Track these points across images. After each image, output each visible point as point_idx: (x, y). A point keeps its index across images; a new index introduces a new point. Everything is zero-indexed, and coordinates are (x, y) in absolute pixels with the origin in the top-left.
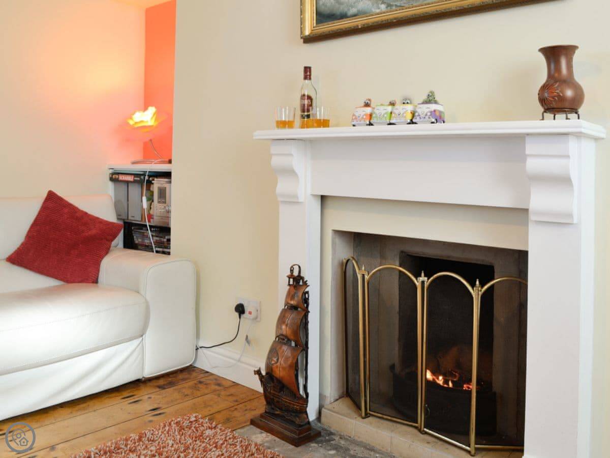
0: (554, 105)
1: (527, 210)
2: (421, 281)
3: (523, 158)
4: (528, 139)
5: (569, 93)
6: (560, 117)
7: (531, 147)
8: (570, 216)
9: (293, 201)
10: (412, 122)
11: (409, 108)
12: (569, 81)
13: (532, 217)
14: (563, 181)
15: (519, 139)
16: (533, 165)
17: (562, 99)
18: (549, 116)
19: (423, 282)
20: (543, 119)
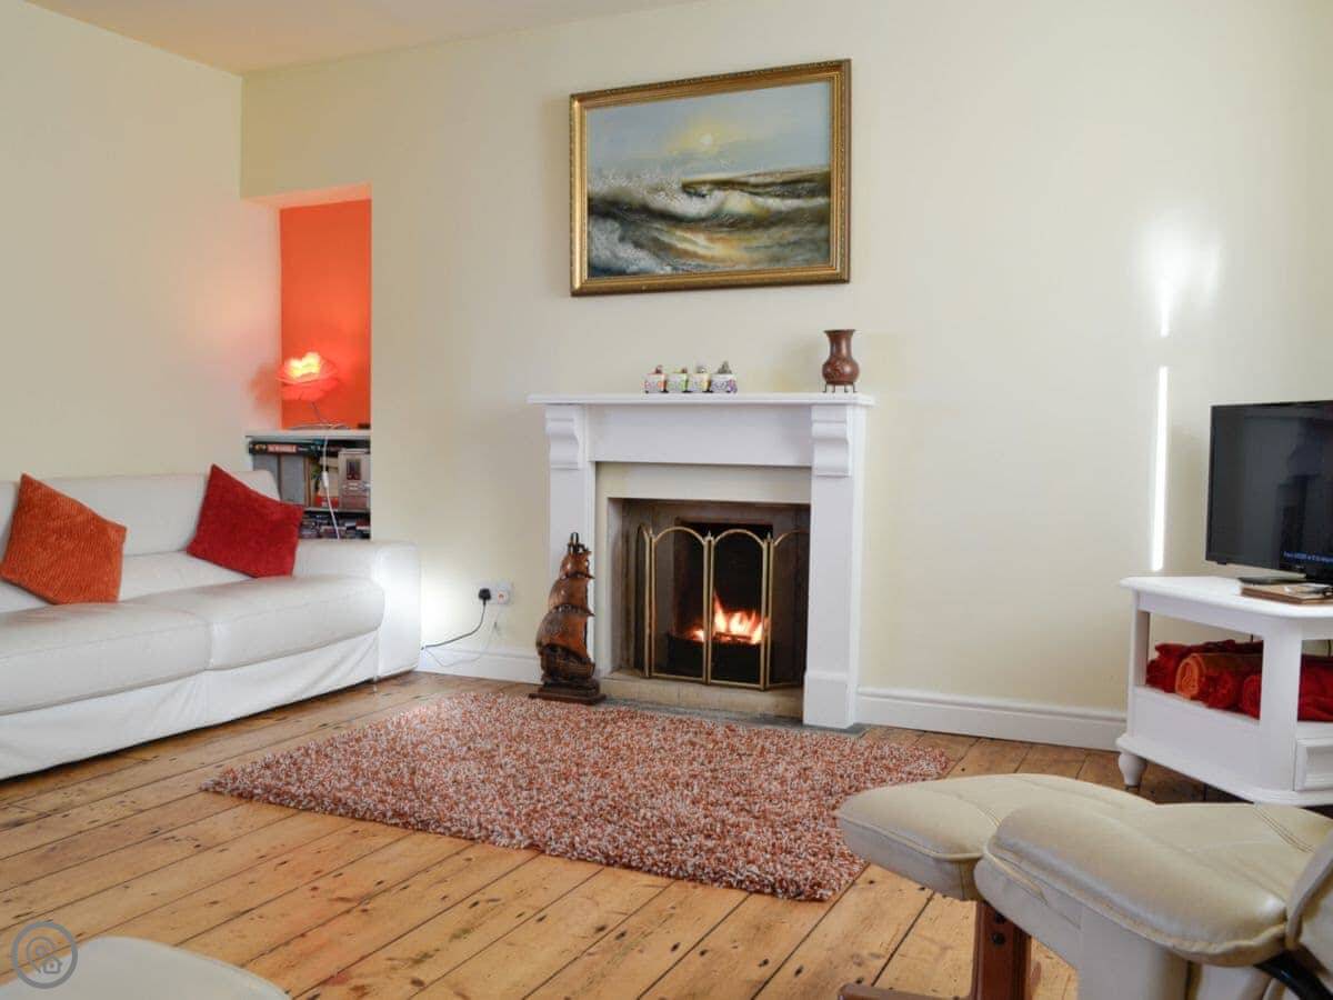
0: (836, 379)
1: (809, 468)
2: (708, 541)
3: (810, 423)
4: (814, 408)
5: (848, 369)
6: (840, 388)
7: (816, 415)
8: (846, 470)
9: (570, 468)
10: (708, 391)
11: (705, 377)
12: (849, 360)
13: (815, 472)
14: (840, 442)
15: (808, 407)
16: (818, 429)
17: (842, 375)
18: (830, 388)
19: (710, 542)
20: (825, 392)
